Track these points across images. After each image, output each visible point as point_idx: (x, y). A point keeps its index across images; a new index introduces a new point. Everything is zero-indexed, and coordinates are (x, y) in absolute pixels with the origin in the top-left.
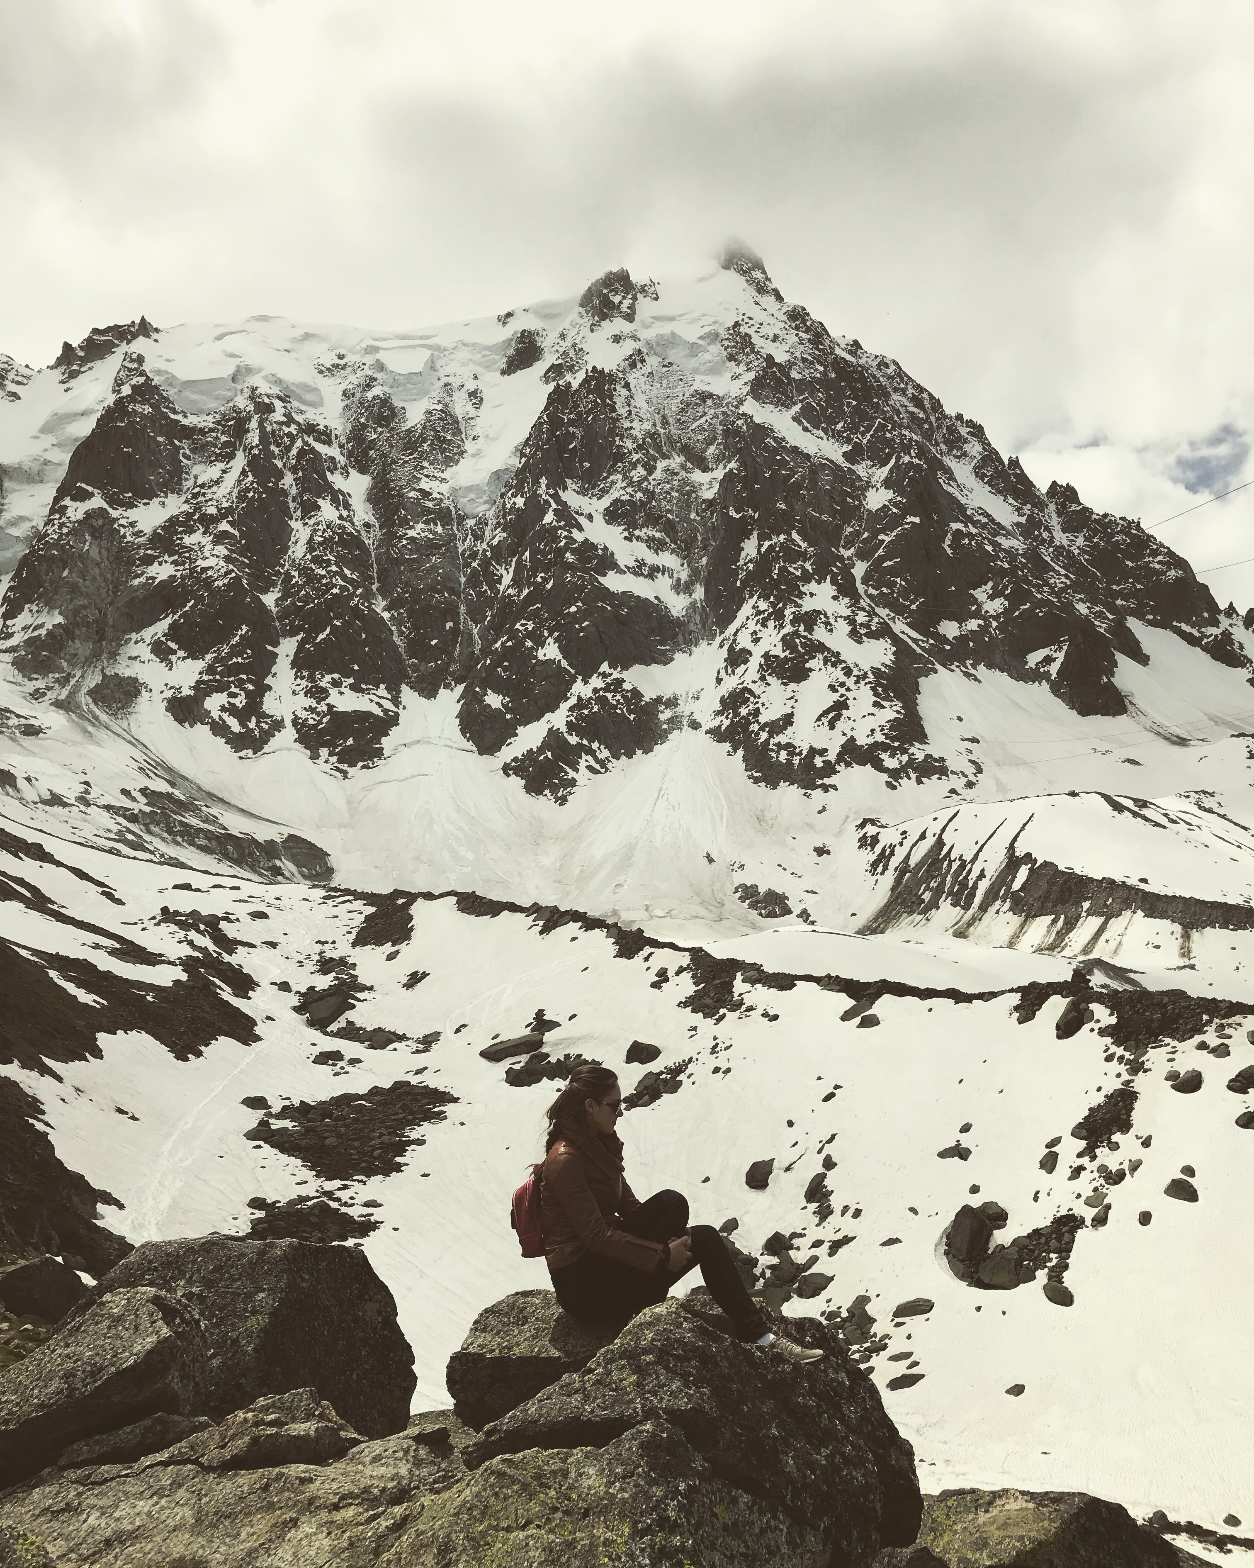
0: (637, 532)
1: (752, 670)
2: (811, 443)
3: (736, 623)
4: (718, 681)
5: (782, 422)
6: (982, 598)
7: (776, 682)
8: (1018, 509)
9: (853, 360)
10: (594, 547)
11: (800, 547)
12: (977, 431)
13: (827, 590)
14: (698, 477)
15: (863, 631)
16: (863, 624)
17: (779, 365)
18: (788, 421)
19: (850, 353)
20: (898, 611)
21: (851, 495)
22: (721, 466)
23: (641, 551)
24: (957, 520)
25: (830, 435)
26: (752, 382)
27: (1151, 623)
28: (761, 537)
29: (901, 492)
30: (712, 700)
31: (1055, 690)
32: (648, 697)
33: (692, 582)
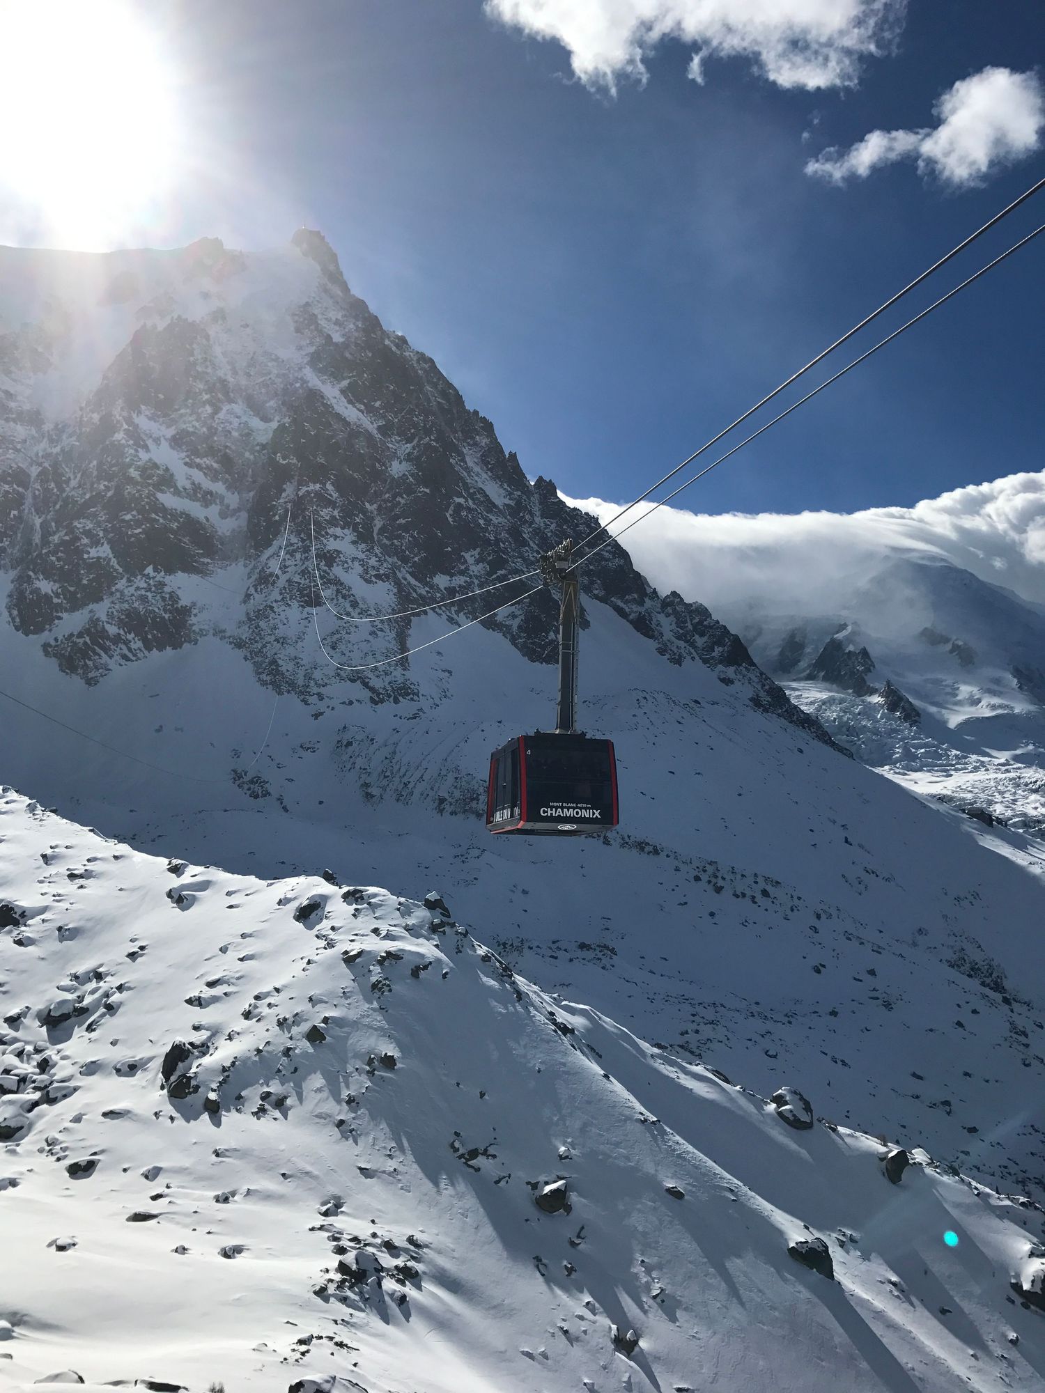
0: (198, 460)
1: (276, 592)
2: (352, 413)
3: (270, 551)
4: (248, 596)
5: (332, 392)
6: (471, 560)
7: (295, 604)
8: (510, 494)
9: (398, 352)
10: (156, 466)
11: (331, 495)
12: (488, 427)
13: (349, 535)
14: (256, 423)
15: (374, 573)
16: (373, 567)
17: (336, 344)
18: (336, 392)
19: (397, 346)
20: (405, 560)
21: (379, 461)
22: (277, 418)
23: (198, 476)
24: (461, 495)
25: (369, 410)
26: (312, 354)
27: (597, 597)
28: (300, 483)
29: (419, 467)
30: (240, 612)
31: (513, 640)
32: (184, 601)
33: (239, 510)
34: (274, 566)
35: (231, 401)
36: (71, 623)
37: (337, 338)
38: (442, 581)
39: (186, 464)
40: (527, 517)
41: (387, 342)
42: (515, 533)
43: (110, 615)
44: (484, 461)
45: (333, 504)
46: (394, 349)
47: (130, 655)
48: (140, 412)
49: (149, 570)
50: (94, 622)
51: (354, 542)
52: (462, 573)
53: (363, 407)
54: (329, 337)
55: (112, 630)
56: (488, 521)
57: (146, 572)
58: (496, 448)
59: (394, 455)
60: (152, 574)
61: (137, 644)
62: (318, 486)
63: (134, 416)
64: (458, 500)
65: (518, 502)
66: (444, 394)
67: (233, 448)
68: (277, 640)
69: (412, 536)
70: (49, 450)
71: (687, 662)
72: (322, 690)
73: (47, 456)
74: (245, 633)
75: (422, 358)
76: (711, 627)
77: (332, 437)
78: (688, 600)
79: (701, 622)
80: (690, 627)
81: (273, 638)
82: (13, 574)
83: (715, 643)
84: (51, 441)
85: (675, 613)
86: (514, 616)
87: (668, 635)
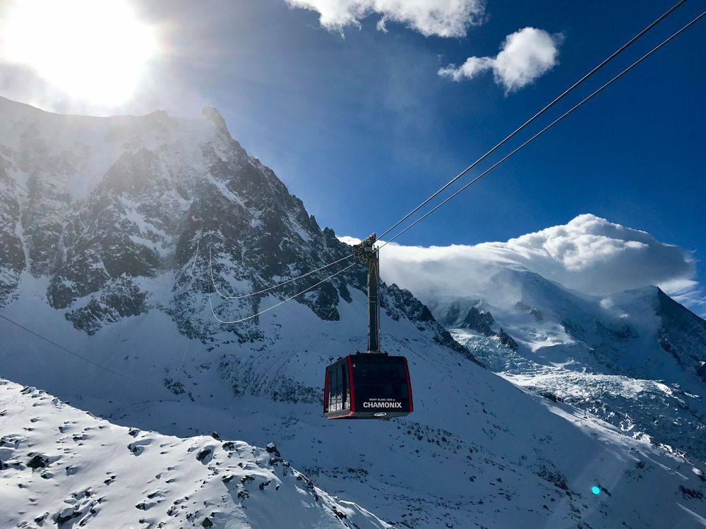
0: (151, 219)
1: (190, 285)
2: (232, 196)
3: (188, 264)
4: (175, 288)
5: (221, 185)
6: (291, 268)
7: (200, 292)
8: (311, 236)
9: (255, 167)
10: (129, 222)
11: (220, 237)
12: (300, 203)
13: (229, 256)
14: (182, 201)
15: (241, 275)
16: (241, 272)
17: (224, 162)
18: (224, 187)
19: (255, 163)
20: (257, 268)
21: (244, 219)
22: (193, 198)
23: (152, 227)
24: (287, 236)
25: (240, 194)
26: (211, 168)
27: (355, 287)
28: (204, 231)
29: (265, 222)
30: (171, 296)
31: (313, 308)
32: (142, 291)
33: (172, 244)
34: (190, 273)
35: (169, 190)
36: (81, 302)
37: (224, 159)
38: (276, 279)
39: (145, 221)
40: (320, 247)
41: (249, 162)
42: (314, 255)
43: (102, 298)
44: (298, 220)
45: (221, 241)
46: (253, 165)
47: (112, 319)
48: (121, 195)
49: (124, 275)
50: (94, 302)
51: (231, 260)
52: (287, 275)
53: (237, 193)
54: (220, 159)
55: (103, 306)
56: (300, 249)
57: (122, 276)
58: (304, 213)
59: (252, 217)
60: (125, 277)
61: (116, 313)
62: (213, 232)
63: (119, 197)
64: (285, 239)
65: (316, 240)
66: (278, 187)
67: (170, 213)
68: (190, 311)
69: (262, 257)
70: (73, 214)
71: (401, 319)
72: (213, 336)
73: (72, 217)
74: (173, 307)
75: (267, 169)
76: (413, 302)
77: (220, 208)
78: (401, 288)
79: (407, 300)
80: (402, 302)
81: (188, 309)
82: (51, 277)
83: (415, 310)
84: (75, 209)
85: (395, 294)
86: (314, 296)
87: (391, 306)
